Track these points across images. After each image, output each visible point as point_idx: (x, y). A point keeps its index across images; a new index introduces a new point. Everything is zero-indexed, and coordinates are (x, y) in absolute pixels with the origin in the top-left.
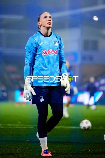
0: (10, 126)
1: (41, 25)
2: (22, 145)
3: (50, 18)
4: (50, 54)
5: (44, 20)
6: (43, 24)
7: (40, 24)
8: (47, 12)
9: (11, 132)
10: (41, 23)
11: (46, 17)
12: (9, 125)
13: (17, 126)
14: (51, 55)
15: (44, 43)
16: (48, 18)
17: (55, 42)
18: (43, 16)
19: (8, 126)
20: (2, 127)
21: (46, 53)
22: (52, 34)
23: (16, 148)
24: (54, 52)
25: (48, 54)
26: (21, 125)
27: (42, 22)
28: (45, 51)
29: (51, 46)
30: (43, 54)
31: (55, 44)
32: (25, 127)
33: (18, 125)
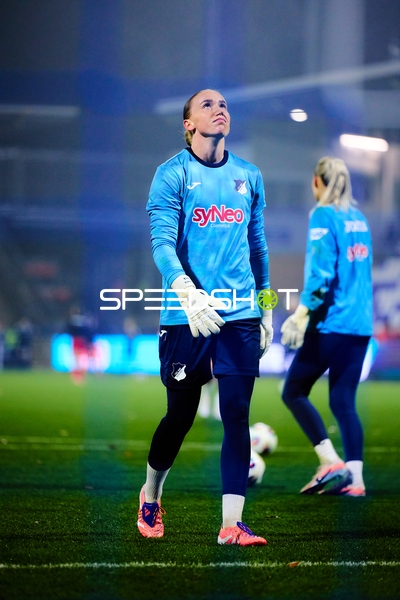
0: (37, 444)
1: (194, 130)
2: (72, 501)
3: (222, 106)
4: (218, 222)
5: (203, 115)
6: (201, 127)
7: (191, 128)
8: (212, 88)
9: (39, 462)
10: (192, 124)
11: (208, 104)
12: (32, 440)
13: (58, 444)
14: (222, 226)
15: (201, 186)
16: (216, 107)
17: (238, 183)
18: (199, 100)
19: (30, 444)
20: (12, 447)
21: (206, 218)
22: (230, 158)
23: (54, 511)
24: (234, 214)
25: (213, 219)
26: (70, 440)
27: (196, 121)
28: (203, 211)
29: (224, 194)
30: (195, 220)
31: (237, 188)
32: (81, 447)
33: (59, 440)
